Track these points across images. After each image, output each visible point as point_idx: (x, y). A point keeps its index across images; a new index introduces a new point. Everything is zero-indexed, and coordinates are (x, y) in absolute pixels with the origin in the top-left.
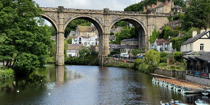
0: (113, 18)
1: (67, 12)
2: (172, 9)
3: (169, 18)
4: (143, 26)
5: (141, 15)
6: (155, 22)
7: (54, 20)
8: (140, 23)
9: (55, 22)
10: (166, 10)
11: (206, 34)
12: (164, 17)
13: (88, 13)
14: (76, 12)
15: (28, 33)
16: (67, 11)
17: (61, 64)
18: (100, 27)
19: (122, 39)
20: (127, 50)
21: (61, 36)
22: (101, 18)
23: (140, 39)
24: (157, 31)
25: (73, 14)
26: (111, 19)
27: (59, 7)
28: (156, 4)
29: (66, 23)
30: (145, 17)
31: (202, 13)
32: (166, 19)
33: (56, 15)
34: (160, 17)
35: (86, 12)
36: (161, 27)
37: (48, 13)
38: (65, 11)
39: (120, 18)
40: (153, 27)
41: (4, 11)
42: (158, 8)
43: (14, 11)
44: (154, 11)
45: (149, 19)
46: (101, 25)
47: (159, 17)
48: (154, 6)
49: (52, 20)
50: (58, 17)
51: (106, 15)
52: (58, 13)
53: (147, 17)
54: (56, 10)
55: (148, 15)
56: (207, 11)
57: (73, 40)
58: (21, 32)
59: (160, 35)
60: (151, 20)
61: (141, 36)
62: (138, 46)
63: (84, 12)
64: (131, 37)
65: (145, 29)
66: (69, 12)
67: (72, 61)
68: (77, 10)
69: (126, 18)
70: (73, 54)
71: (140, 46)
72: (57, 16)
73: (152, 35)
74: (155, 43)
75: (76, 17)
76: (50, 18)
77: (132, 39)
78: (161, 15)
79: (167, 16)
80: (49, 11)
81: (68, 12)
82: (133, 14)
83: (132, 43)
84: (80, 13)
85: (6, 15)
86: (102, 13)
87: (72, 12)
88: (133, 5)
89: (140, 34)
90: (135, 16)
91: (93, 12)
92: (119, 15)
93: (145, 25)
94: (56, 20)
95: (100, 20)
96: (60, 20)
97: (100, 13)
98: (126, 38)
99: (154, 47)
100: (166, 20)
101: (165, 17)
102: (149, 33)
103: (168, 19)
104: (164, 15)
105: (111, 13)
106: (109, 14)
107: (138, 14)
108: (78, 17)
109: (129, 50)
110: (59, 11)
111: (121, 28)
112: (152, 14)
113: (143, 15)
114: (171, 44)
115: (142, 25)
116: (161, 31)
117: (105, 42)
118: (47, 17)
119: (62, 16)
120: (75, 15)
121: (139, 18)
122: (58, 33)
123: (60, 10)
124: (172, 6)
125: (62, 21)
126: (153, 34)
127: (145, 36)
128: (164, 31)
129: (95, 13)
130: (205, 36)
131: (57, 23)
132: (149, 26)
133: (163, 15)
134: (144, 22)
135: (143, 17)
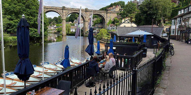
0: (90, 13)
2: (120, 10)
3: (118, 14)
4: (104, 18)
6: (110, 16)
7: (61, 13)
9: (61, 14)
10: (117, 10)
11: (127, 21)
14: (71, 9)
15: (30, 17)
16: (67, 9)
17: (64, 35)
18: (84, 18)
19: (96, 24)
20: (97, 29)
21: (64, 22)
22: (84, 13)
23: (103, 24)
24: (111, 20)
26: (89, 14)
27: (63, 7)
28: (112, 7)
29: (66, 15)
30: (106, 13)
31: (131, 11)
33: (61, 11)
35: (77, 10)
36: (113, 18)
38: (66, 9)
40: (109, 18)
41: (17, 5)
42: (113, 9)
43: (23, 5)
44: (110, 10)
45: (107, 14)
46: (84, 17)
47: (112, 13)
48: (111, 8)
49: (60, 13)
50: (63, 12)
51: (87, 11)
52: (62, 10)
53: (107, 13)
54: (62, 8)
55: (107, 12)
56: (133, 10)
57: (75, 24)
58: (27, 17)
59: (113, 22)
60: (108, 15)
61: (104, 23)
62: (102, 27)
63: (75, 10)
64: (100, 23)
65: (105, 19)
66: (68, 9)
67: (72, 34)
68: (72, 8)
69: (96, 13)
70: (74, 31)
71: (103, 27)
74: (109, 26)
75: (72, 12)
76: (58, 12)
77: (100, 24)
78: (114, 12)
80: (58, 8)
82: (100, 12)
83: (100, 26)
85: (18, 7)
86: (85, 11)
88: (103, 8)
89: (103, 22)
90: (101, 12)
92: (93, 12)
95: (83, 14)
96: (63, 13)
97: (83, 10)
98: (98, 24)
99: (108, 28)
100: (116, 15)
101: (116, 13)
102: (107, 21)
106: (88, 11)
107: (102, 12)
108: (73, 12)
109: (98, 29)
111: (96, 19)
112: (109, 12)
113: (105, 12)
114: (115, 26)
115: (104, 17)
116: (113, 20)
117: (86, 25)
118: (57, 11)
119: (64, 11)
120: (71, 11)
121: (103, 14)
122: (63, 20)
123: (64, 8)
124: (120, 8)
125: (64, 14)
126: (109, 21)
127: (105, 22)
128: (114, 20)
130: (127, 22)
131: (62, 15)
132: (107, 18)
134: (105, 16)
135: (105, 13)
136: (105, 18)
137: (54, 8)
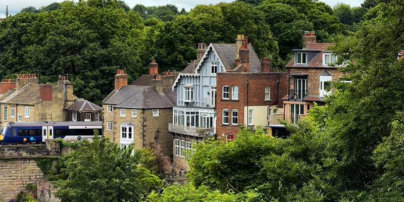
2: (68, 113)
3: (44, 164)
10: (43, 118)
12: (25, 159)
32: (32, 166)
34: (8, 160)
36: (14, 197)
42: (17, 105)
79: (37, 155)
100: (31, 172)
101: (30, 159)
103: (38, 165)
104: (24, 154)
124: (66, 101)
133: (21, 152)
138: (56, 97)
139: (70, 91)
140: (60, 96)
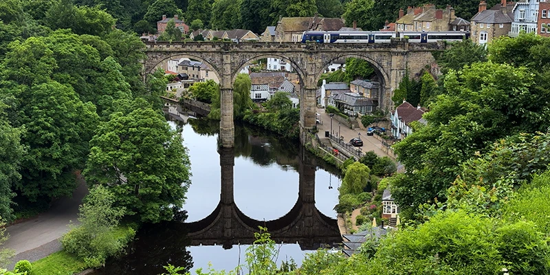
0: (323, 57)
1: (237, 52)
2: (450, 26)
3: (436, 54)
4: (382, 71)
5: (379, 49)
6: (405, 63)
7: (215, 67)
8: (377, 65)
9: (217, 69)
12: (425, 51)
13: (276, 52)
14: (254, 50)
16: (238, 50)
17: (228, 146)
19: (354, 77)
21: (227, 96)
22: (301, 59)
24: (410, 79)
25: (249, 54)
26: (320, 60)
29: (236, 71)
30: (386, 54)
32: (429, 55)
33: (217, 57)
34: (417, 51)
36: (418, 71)
37: (204, 54)
38: (235, 48)
39: (338, 58)
40: (402, 74)
44: (403, 42)
45: (394, 58)
46: (300, 72)
47: (415, 52)
50: (222, 60)
51: (310, 53)
52: (222, 53)
53: (391, 54)
54: (218, 48)
55: (393, 50)
60: (397, 60)
61: (381, 86)
63: (269, 49)
65: (385, 77)
71: (379, 102)
72: (219, 60)
73: (398, 89)
74: (396, 114)
77: (368, 84)
78: (420, 49)
79: (432, 49)
80: (205, 50)
81: (240, 50)
82: (363, 49)
83: (367, 93)
84: (262, 52)
86: (303, 50)
87: (248, 50)
89: (380, 81)
90: (366, 52)
91: (285, 49)
92: (335, 52)
93: (386, 69)
94: (217, 67)
95: (299, 62)
96: (225, 67)
97: (299, 49)
98: (361, 78)
100: (428, 58)
101: (428, 51)
102: (393, 84)
103: (432, 55)
104: (425, 49)
105: (321, 49)
106: (316, 53)
110: (223, 50)
112: (399, 49)
113: (382, 49)
115: (380, 68)
116: (417, 80)
119: (228, 58)
120: (252, 56)
121: (375, 56)
122: (223, 90)
123: (226, 48)
124: (451, 19)
125: (228, 67)
126: (400, 86)
127: (386, 88)
128: (421, 82)
129: (290, 50)
131: (221, 71)
132: (393, 71)
133: (423, 47)
134: (384, 63)
135: (383, 54)
136: (384, 74)
137: (193, 50)
138: (445, 17)
139: (453, 13)
140: (447, 16)
